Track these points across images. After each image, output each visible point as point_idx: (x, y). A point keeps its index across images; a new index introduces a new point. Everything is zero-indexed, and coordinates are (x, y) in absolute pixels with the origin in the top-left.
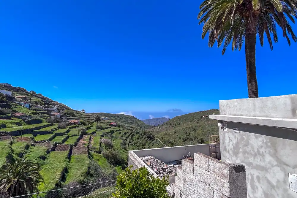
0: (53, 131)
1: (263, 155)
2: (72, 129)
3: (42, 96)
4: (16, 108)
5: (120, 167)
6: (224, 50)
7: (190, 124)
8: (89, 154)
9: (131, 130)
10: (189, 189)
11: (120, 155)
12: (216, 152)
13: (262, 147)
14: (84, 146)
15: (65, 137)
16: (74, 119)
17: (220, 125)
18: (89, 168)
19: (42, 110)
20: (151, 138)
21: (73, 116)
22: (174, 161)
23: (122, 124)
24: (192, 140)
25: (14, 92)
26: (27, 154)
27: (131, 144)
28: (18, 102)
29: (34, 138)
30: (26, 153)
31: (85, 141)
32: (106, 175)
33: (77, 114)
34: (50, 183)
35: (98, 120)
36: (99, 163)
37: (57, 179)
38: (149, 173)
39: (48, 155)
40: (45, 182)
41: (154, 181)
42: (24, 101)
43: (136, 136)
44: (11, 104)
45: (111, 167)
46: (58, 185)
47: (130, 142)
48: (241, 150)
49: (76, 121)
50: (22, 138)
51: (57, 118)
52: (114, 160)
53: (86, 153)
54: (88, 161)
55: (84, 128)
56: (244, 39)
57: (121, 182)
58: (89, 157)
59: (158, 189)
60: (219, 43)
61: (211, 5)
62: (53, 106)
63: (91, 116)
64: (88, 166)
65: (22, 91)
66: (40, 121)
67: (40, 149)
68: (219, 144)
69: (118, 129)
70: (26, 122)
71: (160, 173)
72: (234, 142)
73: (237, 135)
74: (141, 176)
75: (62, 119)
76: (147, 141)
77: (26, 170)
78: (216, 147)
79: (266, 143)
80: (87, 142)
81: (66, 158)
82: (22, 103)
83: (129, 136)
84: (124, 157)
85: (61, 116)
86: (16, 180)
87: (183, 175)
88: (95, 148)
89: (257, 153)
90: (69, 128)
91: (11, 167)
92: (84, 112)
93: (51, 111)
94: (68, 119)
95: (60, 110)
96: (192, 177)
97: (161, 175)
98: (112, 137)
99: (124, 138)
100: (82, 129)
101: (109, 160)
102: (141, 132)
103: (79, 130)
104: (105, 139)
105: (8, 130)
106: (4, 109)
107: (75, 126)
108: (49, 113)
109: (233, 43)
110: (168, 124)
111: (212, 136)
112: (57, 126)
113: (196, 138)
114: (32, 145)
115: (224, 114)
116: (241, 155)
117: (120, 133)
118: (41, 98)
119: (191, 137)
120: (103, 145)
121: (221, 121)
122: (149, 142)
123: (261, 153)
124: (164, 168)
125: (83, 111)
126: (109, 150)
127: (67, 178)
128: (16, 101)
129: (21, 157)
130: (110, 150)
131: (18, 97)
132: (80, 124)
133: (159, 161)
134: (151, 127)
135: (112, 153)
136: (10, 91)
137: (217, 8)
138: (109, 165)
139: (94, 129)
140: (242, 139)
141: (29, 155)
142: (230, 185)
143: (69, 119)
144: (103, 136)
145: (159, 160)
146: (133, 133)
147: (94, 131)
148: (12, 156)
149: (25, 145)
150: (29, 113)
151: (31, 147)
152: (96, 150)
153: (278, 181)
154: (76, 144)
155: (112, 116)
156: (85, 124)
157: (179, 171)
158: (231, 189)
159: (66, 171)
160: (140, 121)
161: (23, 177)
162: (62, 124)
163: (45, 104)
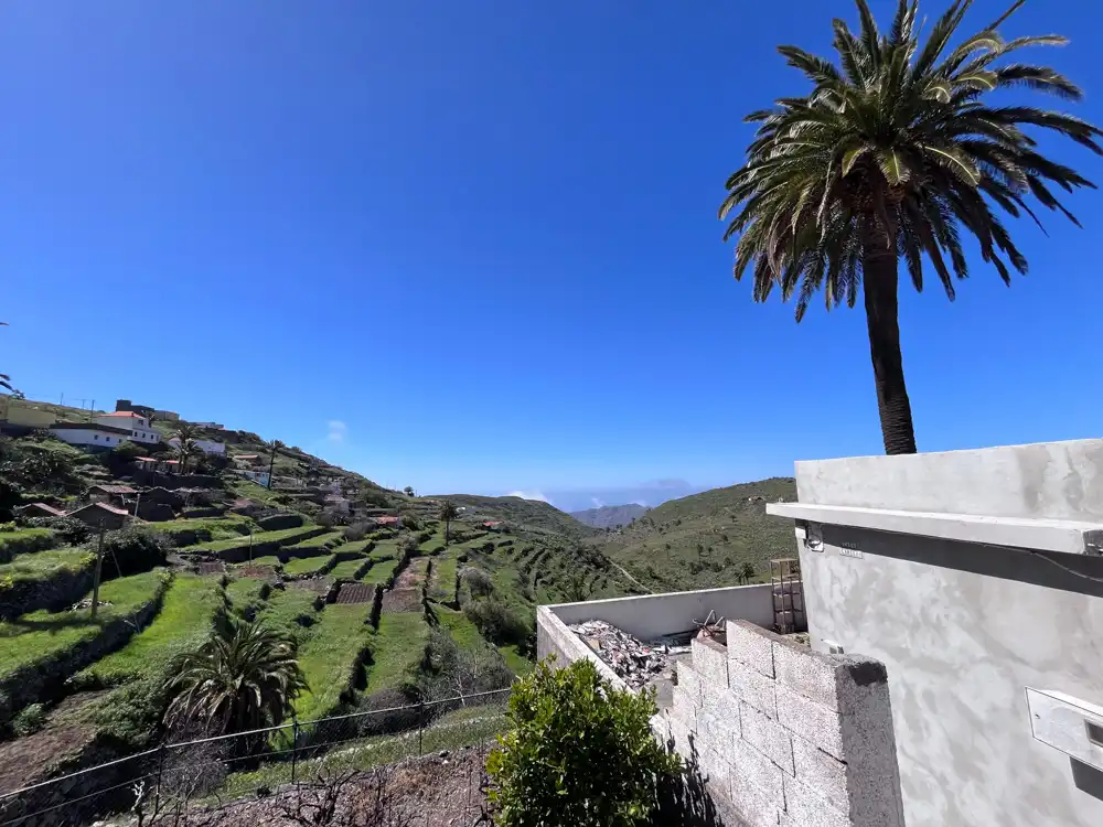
0: (331, 547)
1: (938, 628)
2: (380, 542)
3: (301, 453)
4: (236, 486)
5: (515, 647)
6: (803, 307)
7: (710, 523)
8: (428, 610)
9: (541, 542)
10: (717, 727)
11: (514, 614)
12: (792, 609)
13: (934, 601)
14: (412, 588)
15: (362, 562)
16: (385, 513)
17: (800, 533)
18: (428, 651)
19: (302, 491)
20: (599, 563)
21: (382, 506)
22: (669, 635)
23: (516, 524)
24: (718, 569)
25: (231, 446)
26: (266, 610)
27: (543, 582)
28: (240, 472)
29: (281, 568)
30: (263, 608)
31: (415, 572)
32: (474, 669)
33: (394, 498)
34: (324, 691)
35: (449, 514)
36: (456, 636)
37: (345, 682)
38: (600, 677)
39: (318, 615)
40: (313, 689)
41: (613, 699)
42: (256, 467)
43: (557, 559)
44: (224, 475)
45: (487, 647)
46: (347, 699)
47: (539, 576)
48: (869, 609)
49: (391, 519)
50: (251, 566)
51: (342, 513)
52: (498, 626)
53: (419, 610)
54: (425, 631)
55: (411, 539)
56: (862, 275)
57: (523, 703)
58: (429, 620)
59: (626, 724)
60: (785, 291)
61: (755, 183)
62: (330, 479)
63: (429, 504)
64: (426, 643)
65: (250, 440)
66: (298, 522)
67: (298, 599)
68: (801, 584)
69: (505, 538)
70: (260, 524)
71: (629, 672)
72: (848, 584)
73: (855, 564)
74: (577, 685)
75: (353, 513)
76: (587, 573)
77: (264, 655)
78: (791, 593)
79: (948, 590)
80: (420, 578)
81: (366, 622)
82: (251, 473)
83: (536, 558)
84: (525, 619)
85: (351, 505)
86: (238, 683)
87: (697, 685)
88: (443, 595)
89: (920, 620)
90: (373, 538)
91: (225, 649)
92: (412, 495)
93: (325, 493)
94: (370, 514)
95: (349, 488)
96: (723, 692)
97: (633, 678)
98: (489, 561)
99: (522, 564)
100: (406, 542)
101: (484, 628)
102: (569, 548)
103: (398, 544)
104: (469, 569)
105: (216, 546)
106: (206, 490)
107: (388, 532)
108: (319, 498)
109: (828, 287)
110: (644, 523)
111: (777, 561)
112: (341, 534)
113: (729, 562)
114: (277, 586)
115: (811, 499)
116: (869, 625)
117: (510, 552)
118: (300, 459)
119: (716, 560)
120: (465, 585)
121: (803, 523)
122: (592, 575)
123: (934, 619)
124: (640, 655)
125: (408, 490)
126: (481, 598)
127: (370, 680)
128: (235, 467)
129: (248, 621)
130: (484, 600)
131: (241, 458)
132: (401, 528)
133: (624, 636)
134: (597, 532)
135: (489, 609)
136: (220, 442)
137: (774, 192)
138: (482, 641)
139: (438, 540)
140: (873, 576)
141: (269, 615)
142: (841, 723)
143: (372, 513)
144: (463, 560)
145: (623, 631)
146: (546, 552)
147: (440, 545)
148: (227, 617)
149: (258, 587)
150: (268, 499)
151: (275, 591)
152: (446, 600)
153: (994, 709)
154: (391, 584)
155: (485, 504)
156: (414, 528)
157: (684, 672)
158: (845, 736)
159: (366, 658)
160: (566, 515)
161: (256, 677)
162: (356, 527)
163: (308, 475)
